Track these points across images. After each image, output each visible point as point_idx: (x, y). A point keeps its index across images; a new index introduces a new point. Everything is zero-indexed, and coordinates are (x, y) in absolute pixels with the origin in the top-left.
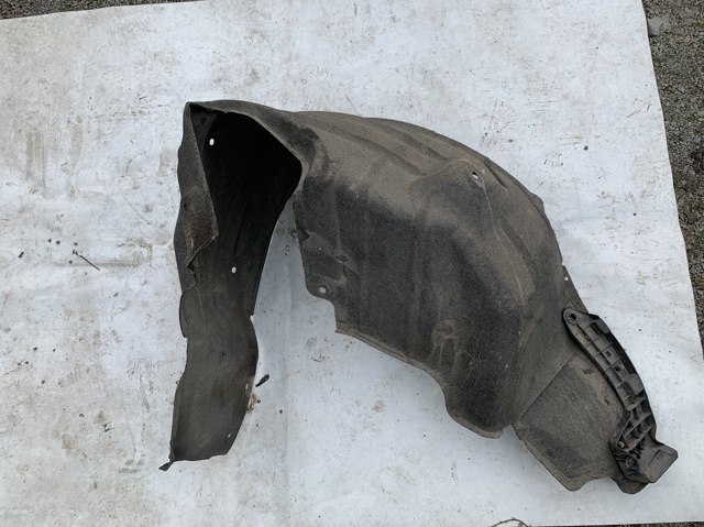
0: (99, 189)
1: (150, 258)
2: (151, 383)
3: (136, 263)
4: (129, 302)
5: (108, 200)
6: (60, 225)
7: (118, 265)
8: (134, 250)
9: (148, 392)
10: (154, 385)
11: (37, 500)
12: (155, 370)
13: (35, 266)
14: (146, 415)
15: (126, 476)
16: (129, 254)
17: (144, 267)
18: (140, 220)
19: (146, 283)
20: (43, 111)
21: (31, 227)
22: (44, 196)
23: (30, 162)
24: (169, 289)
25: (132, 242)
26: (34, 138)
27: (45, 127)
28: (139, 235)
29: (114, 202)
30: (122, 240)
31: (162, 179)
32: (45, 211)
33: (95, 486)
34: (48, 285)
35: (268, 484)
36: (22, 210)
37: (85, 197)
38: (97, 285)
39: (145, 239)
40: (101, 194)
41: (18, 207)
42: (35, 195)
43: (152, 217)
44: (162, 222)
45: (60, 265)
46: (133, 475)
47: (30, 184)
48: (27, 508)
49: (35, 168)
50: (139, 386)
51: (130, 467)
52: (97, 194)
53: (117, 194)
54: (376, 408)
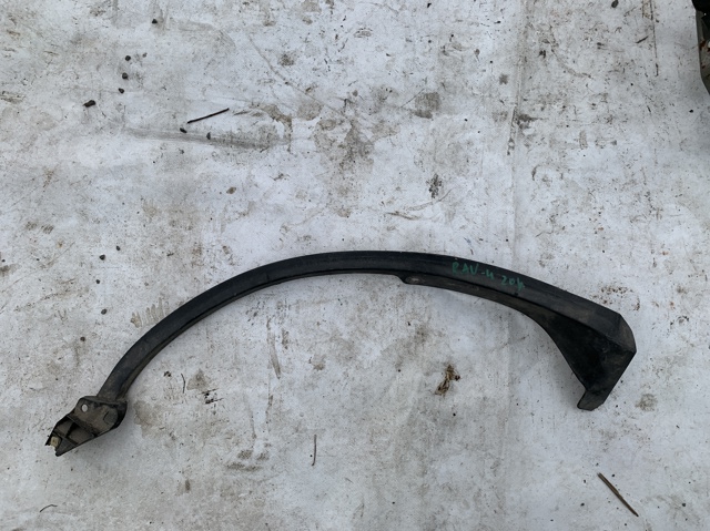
0: (208, 19)
1: (289, 138)
2: (285, 333)
3: (265, 143)
4: (251, 205)
5: (222, 38)
6: (142, 71)
7: (237, 142)
8: (261, 123)
9: (279, 347)
10: (291, 337)
11: (92, 501)
12: (292, 313)
13: (99, 131)
14: (275, 383)
15: (239, 475)
16: (254, 130)
17: (279, 152)
18: (273, 76)
19: (281, 176)
21: (92, 68)
22: (114, 23)
24: (318, 190)
25: (256, 109)
28: (271, 100)
29: (232, 44)
30: (243, 106)
31: (311, 15)
32: (115, 45)
33: (188, 487)
34: (119, 162)
35: (468, 507)
36: (78, 40)
37: (183, 30)
38: (199, 171)
39: (280, 107)
40: (210, 27)
41: (71, 34)
42: (99, 19)
43: (294, 73)
44: (308, 83)
45: (141, 133)
46: (249, 475)
48: (76, 512)
50: (266, 336)
51: (246, 463)
52: (204, 27)
53: (237, 30)
54: (643, 405)
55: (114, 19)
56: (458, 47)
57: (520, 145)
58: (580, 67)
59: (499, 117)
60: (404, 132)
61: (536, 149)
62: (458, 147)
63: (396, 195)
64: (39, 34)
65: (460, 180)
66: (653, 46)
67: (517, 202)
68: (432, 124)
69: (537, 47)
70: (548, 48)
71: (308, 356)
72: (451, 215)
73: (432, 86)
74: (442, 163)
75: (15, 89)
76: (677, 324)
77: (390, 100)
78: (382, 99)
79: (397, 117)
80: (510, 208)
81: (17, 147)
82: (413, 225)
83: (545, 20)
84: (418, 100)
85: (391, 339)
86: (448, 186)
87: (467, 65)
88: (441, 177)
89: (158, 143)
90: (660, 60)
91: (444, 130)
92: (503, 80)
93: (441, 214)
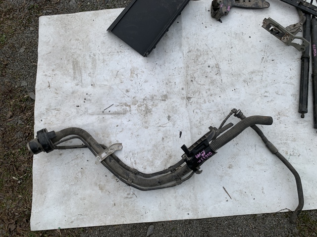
0: (106, 83)
1: (130, 111)
2: (135, 161)
3: (125, 113)
4: (123, 129)
5: (110, 88)
6: (90, 98)
7: (117, 113)
8: (123, 108)
9: (134, 165)
10: (137, 162)
11: (90, 212)
12: (136, 155)
13: (81, 115)
15: (128, 200)
16: (121, 109)
17: (128, 114)
18: (124, 95)
19: (129, 120)
20: (79, 52)
21: (78, 99)
23: (74, 73)
24: (139, 123)
25: (121, 105)
26: (75, 63)
27: (80, 58)
28: (125, 102)
29: (113, 88)
30: (118, 104)
31: (132, 79)
32: (83, 93)
33: (115, 205)
34: (87, 123)
35: (188, 200)
36: (73, 93)
37: (100, 86)
38: (108, 122)
39: (127, 103)
40: (107, 85)
41: (71, 91)
42: (78, 86)
43: (129, 94)
44: (134, 96)
45: (92, 114)
46: (130, 199)
47: (76, 82)
48: (86, 215)
49: (77, 75)
50: (130, 162)
51: (129, 196)
52: (105, 85)
53: (114, 85)
54: (229, 167)
55: (82, 86)
56: (170, 82)
57: (189, 105)
58: (202, 83)
59: (183, 98)
60: (159, 105)
61: (193, 105)
62: (173, 107)
63: (159, 121)
64: (63, 93)
65: (175, 115)
66: (220, 74)
67: (190, 119)
68: (166, 102)
69: (190, 80)
70: (193, 79)
71: (142, 166)
72: (174, 125)
73: (165, 93)
74: (170, 112)
75: (58, 107)
76: (235, 145)
77: (155, 98)
78: (153, 98)
79: (157, 102)
80: (188, 121)
81: (61, 122)
82: (165, 128)
83: (191, 72)
84: (162, 97)
85: (163, 159)
86: (172, 118)
87: (173, 86)
88: (170, 115)
89: (97, 116)
90: (222, 78)
91: (169, 103)
92: (183, 89)
93: (171, 125)
